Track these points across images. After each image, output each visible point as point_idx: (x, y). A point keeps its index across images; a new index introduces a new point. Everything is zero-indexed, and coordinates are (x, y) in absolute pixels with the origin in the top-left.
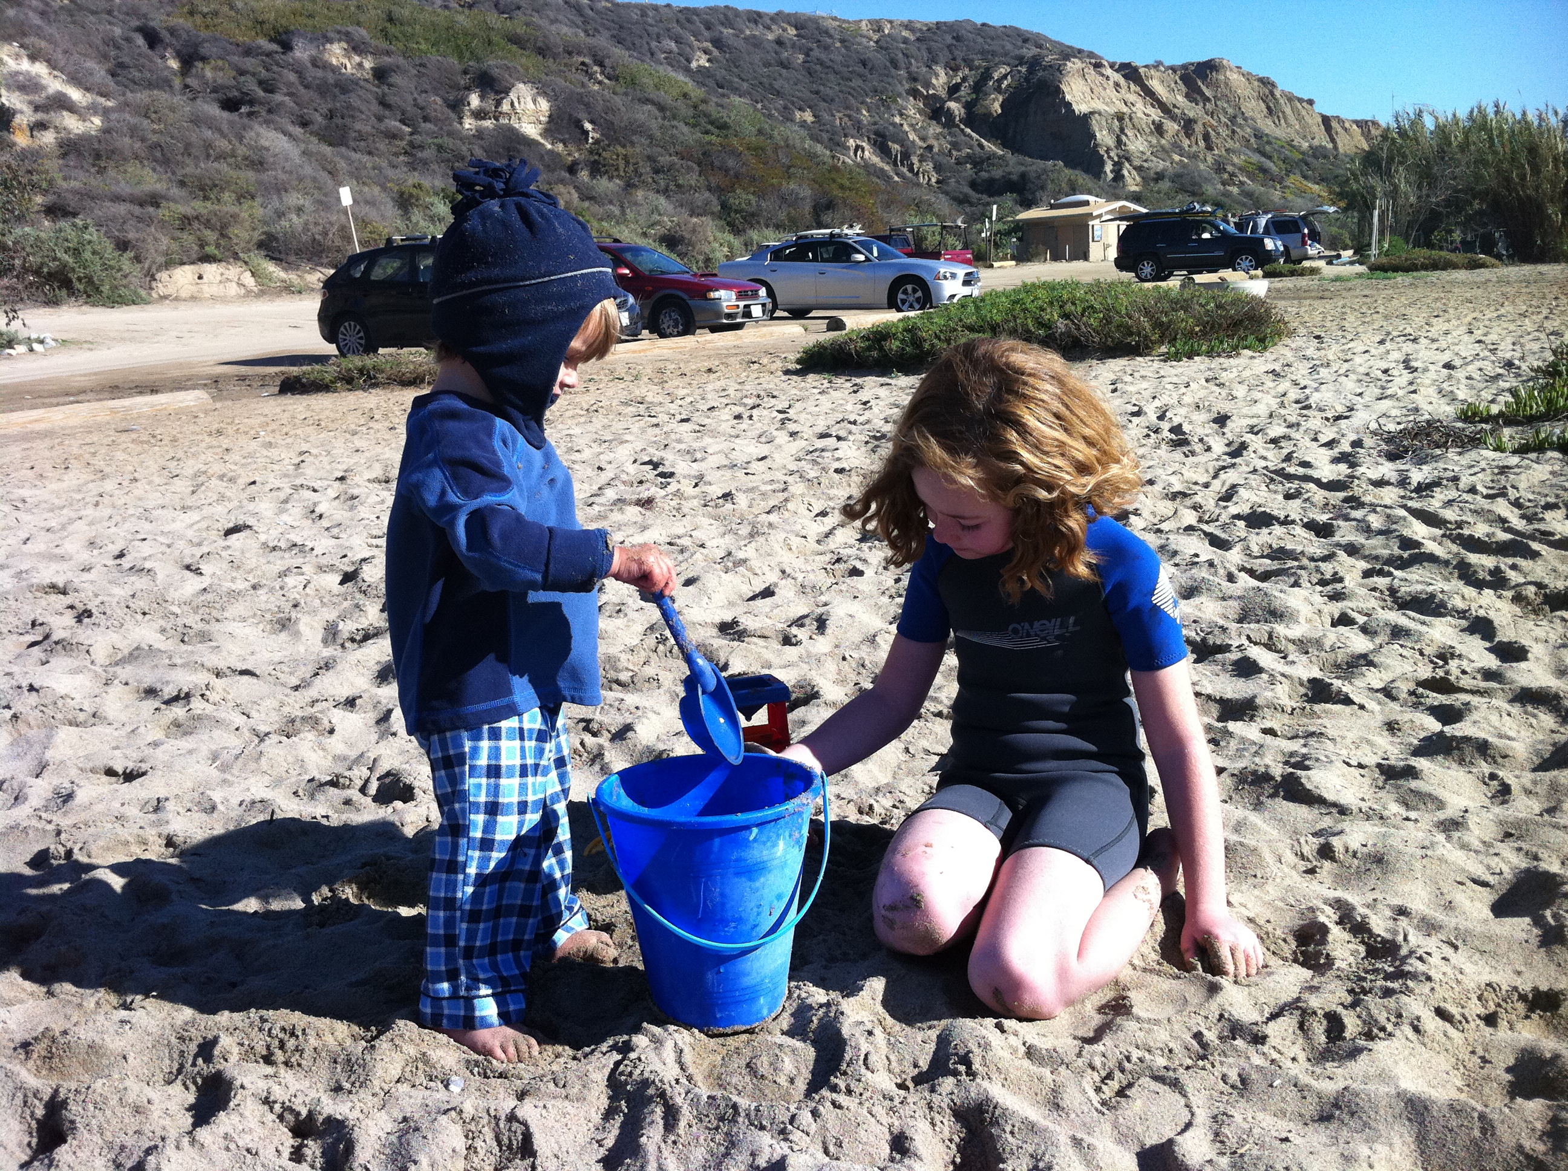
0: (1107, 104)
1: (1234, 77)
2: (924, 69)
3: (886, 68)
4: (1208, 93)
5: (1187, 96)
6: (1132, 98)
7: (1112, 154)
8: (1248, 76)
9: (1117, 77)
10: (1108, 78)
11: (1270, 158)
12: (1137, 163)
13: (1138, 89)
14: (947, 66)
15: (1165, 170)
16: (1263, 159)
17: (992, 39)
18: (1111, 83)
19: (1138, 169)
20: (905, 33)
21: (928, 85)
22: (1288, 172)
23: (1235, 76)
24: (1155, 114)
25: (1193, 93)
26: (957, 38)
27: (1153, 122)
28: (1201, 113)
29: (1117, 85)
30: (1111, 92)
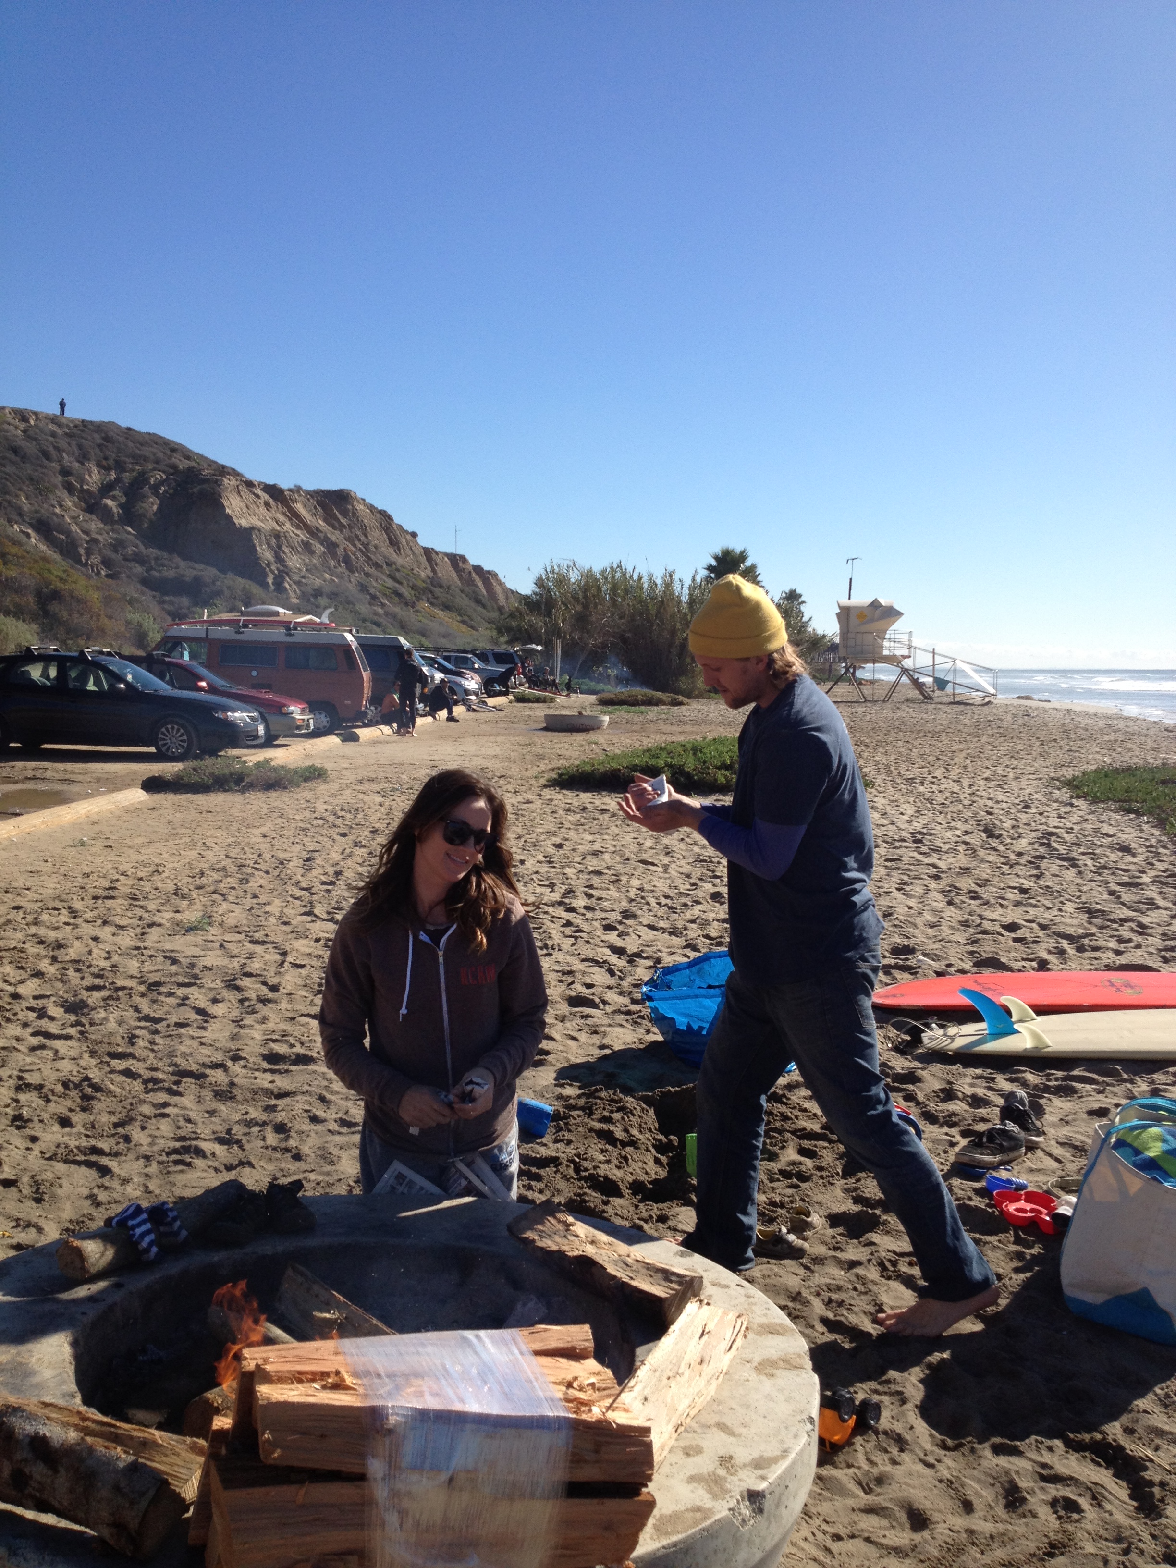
0: (262, 521)
1: (360, 507)
2: (77, 464)
3: (37, 458)
4: (344, 521)
5: (325, 520)
6: (281, 518)
7: (273, 567)
8: (372, 508)
9: (265, 496)
10: (258, 496)
11: (400, 583)
12: (296, 578)
13: (285, 510)
14: (99, 465)
15: (321, 587)
16: (397, 585)
17: (142, 445)
18: (262, 502)
19: (298, 583)
20: (53, 427)
21: (82, 481)
22: (418, 599)
23: (362, 507)
24: (303, 535)
25: (329, 518)
26: (107, 439)
27: (302, 541)
28: (341, 537)
29: (267, 504)
30: (263, 510)
